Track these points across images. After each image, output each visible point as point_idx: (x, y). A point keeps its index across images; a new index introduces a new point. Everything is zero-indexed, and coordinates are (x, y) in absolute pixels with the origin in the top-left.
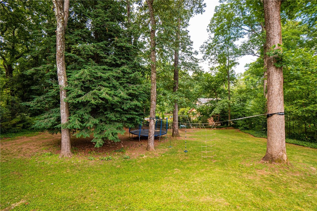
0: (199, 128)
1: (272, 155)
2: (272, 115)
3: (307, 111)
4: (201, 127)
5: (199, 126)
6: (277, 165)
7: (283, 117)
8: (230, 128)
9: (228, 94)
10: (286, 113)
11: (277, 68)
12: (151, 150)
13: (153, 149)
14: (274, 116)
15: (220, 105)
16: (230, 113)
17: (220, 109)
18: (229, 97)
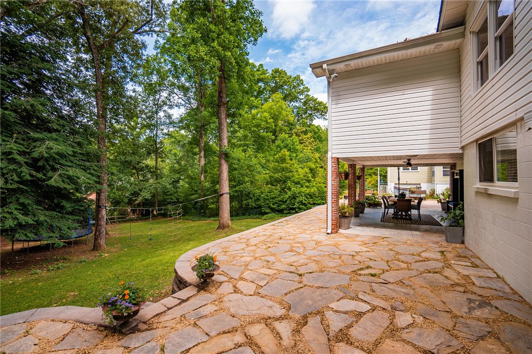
0: (116, 223)
1: (223, 224)
2: (223, 194)
3: (236, 191)
4: (118, 221)
5: (116, 220)
6: (227, 229)
7: (228, 195)
8: (159, 217)
9: (155, 173)
10: (230, 194)
11: (226, 161)
12: (102, 248)
13: (105, 246)
14: (224, 195)
15: (150, 187)
16: (157, 198)
17: (151, 193)
18: (157, 176)
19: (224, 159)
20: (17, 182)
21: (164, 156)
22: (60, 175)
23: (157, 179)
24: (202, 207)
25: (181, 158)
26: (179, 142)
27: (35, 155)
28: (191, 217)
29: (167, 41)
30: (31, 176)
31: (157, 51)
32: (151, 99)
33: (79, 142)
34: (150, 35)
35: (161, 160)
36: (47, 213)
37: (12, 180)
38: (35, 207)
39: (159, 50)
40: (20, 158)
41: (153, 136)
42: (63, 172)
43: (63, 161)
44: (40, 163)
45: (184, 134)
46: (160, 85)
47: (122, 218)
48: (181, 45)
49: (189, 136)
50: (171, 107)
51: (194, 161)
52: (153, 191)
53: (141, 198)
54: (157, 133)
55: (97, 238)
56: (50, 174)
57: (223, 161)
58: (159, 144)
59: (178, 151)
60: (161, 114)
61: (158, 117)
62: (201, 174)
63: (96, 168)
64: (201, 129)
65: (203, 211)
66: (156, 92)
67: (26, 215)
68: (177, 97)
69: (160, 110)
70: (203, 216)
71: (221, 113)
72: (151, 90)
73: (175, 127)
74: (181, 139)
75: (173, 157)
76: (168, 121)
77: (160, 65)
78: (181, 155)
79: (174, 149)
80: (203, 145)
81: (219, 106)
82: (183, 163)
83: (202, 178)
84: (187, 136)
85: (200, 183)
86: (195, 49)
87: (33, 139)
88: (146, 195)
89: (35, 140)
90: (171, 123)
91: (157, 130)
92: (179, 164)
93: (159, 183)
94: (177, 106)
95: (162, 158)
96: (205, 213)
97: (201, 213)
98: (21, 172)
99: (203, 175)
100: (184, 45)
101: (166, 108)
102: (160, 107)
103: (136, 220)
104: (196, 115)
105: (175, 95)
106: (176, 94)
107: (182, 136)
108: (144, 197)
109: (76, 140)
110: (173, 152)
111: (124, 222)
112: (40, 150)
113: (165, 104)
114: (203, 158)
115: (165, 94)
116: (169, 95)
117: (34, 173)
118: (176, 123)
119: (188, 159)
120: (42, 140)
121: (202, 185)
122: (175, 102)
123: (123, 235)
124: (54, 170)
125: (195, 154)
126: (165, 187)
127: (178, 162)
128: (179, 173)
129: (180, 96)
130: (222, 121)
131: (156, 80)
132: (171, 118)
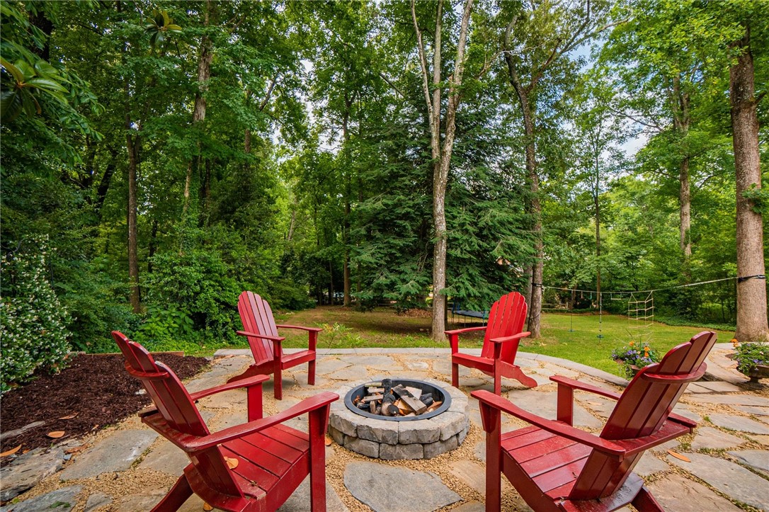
2: (747, 279)
7: (763, 280)
11: (755, 214)
15: (589, 267)
16: (599, 283)
17: (591, 274)
18: (599, 250)
19: (751, 210)
20: (469, 252)
21: (609, 219)
22: (502, 245)
23: (599, 255)
24: (687, 303)
25: (635, 222)
26: (633, 194)
27: (481, 224)
28: (663, 318)
29: (611, 39)
30: (479, 246)
31: (594, 63)
32: (587, 136)
33: (515, 207)
34: (587, 44)
35: (604, 225)
36: (490, 285)
37: (465, 250)
38: (480, 278)
39: (597, 60)
40: (471, 229)
41: (591, 190)
42: (505, 241)
43: (503, 230)
44: (485, 232)
45: (643, 180)
46: (600, 112)
47: (549, 307)
48: (653, 37)
49: (652, 183)
50: (622, 140)
51: (663, 224)
52: (595, 271)
53: (577, 281)
54: (597, 184)
55: (531, 323)
56: (493, 243)
57: (748, 216)
58: (601, 201)
59: (632, 210)
60: (605, 155)
61: (599, 160)
62: (686, 244)
63: (533, 237)
64: (683, 165)
65: (689, 309)
66: (594, 124)
67: (473, 286)
68: (631, 121)
69: (602, 149)
70: (691, 319)
71: (739, 125)
72: (588, 122)
73: (630, 170)
74: (637, 190)
75: (623, 220)
76: (617, 163)
77: (599, 80)
78: (636, 215)
79: (625, 207)
80: (688, 192)
81: (735, 112)
82: (640, 229)
83: (688, 251)
84: (647, 183)
85: (683, 261)
86: (683, 30)
87: (478, 209)
88: (584, 276)
89: (480, 209)
90: (622, 165)
91: (598, 181)
92: (634, 231)
93: (604, 260)
94: (632, 136)
95: (606, 222)
96: (693, 313)
97: (687, 313)
98: (472, 242)
99: (689, 245)
100: (658, 34)
101: (612, 144)
102: (601, 144)
103: (568, 312)
104: (671, 142)
105: (627, 119)
106: (630, 117)
107: (639, 184)
108: (580, 279)
109: (512, 206)
110: (622, 213)
111: (552, 312)
112: (486, 219)
113: (611, 137)
114: (689, 217)
115: (608, 123)
116: (617, 122)
117: (481, 243)
118: (632, 163)
119: (652, 222)
120: (486, 209)
121: (687, 264)
122: (630, 130)
123: (555, 328)
124: (496, 239)
125: (669, 211)
126: (612, 267)
127: (630, 228)
128: (639, 244)
129: (638, 118)
130: (745, 139)
131: (593, 106)
132: (622, 157)
